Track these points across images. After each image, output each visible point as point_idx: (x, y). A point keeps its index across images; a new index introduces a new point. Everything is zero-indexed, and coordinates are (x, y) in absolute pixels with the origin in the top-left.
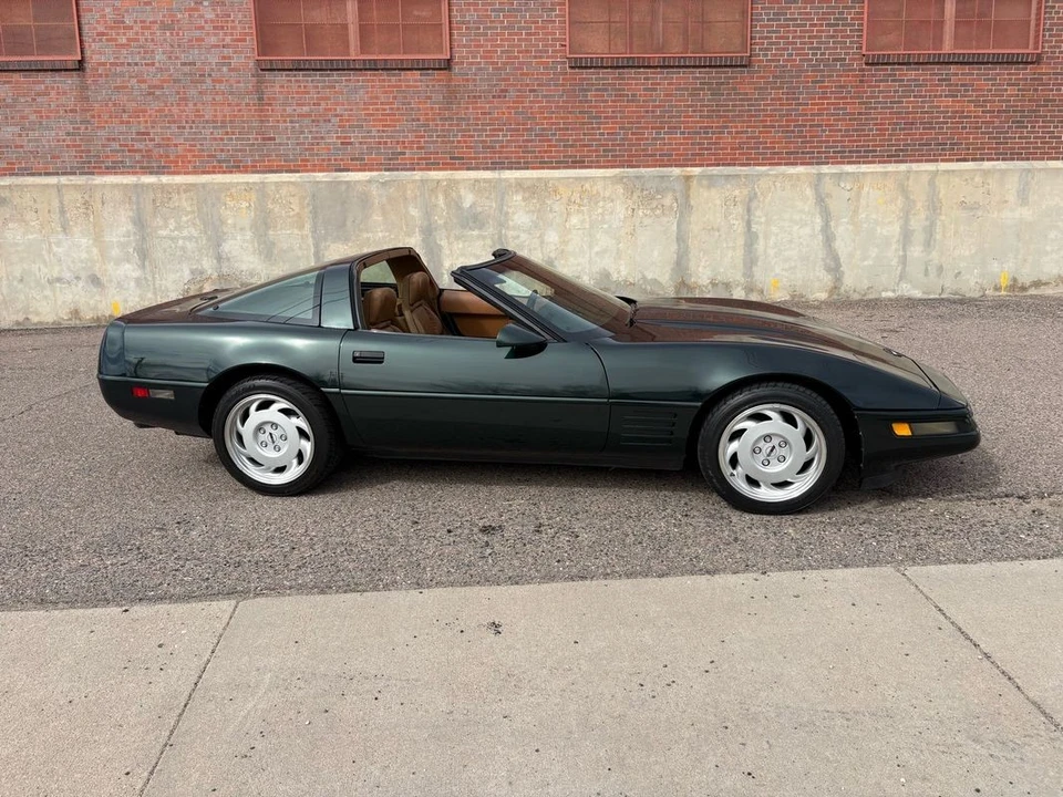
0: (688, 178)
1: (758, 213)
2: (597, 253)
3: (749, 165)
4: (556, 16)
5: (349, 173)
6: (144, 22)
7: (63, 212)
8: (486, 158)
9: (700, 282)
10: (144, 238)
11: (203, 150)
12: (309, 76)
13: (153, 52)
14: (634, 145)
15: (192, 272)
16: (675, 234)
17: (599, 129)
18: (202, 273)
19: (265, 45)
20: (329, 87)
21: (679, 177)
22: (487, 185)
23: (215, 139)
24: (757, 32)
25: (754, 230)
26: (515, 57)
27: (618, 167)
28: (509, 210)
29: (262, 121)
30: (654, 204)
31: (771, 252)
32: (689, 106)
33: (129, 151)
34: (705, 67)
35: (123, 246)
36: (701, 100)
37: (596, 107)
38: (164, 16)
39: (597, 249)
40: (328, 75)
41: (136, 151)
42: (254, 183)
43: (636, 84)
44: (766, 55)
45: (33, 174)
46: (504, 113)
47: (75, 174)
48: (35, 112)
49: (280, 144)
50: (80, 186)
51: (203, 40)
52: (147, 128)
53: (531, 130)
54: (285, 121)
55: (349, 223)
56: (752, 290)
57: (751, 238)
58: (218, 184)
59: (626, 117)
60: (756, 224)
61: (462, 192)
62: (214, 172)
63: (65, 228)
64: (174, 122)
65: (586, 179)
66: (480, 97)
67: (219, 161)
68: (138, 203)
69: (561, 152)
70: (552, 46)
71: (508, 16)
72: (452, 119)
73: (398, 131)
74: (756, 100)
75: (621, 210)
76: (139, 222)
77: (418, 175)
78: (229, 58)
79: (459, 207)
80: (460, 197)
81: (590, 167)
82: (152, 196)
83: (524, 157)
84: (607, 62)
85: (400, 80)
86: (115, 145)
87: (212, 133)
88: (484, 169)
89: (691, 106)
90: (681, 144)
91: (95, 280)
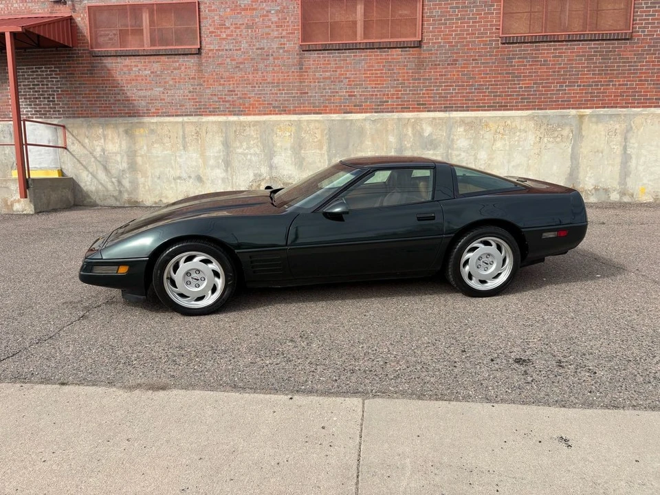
0: (582, 117)
1: (633, 141)
2: (513, 167)
3: (628, 107)
4: (494, 9)
5: (353, 115)
6: (237, 24)
7: (184, 138)
8: (441, 104)
9: (586, 188)
10: (228, 154)
11: (265, 101)
12: (332, 53)
13: (240, 42)
14: (543, 94)
15: (255, 175)
16: (569, 154)
17: (519, 84)
18: (260, 176)
19: (306, 36)
20: (343, 60)
21: (574, 116)
22: (441, 121)
23: (273, 94)
24: (638, 16)
25: (629, 152)
26: (465, 38)
27: (531, 109)
28: (455, 138)
29: (301, 82)
30: (556, 134)
31: (641, 168)
32: (585, 67)
33: (223, 101)
34: (598, 40)
35: (216, 158)
36: (594, 63)
37: (517, 69)
38: (248, 20)
39: (512, 164)
40: (343, 53)
41: (226, 101)
42: (294, 121)
43: (548, 53)
44: (644, 32)
45: (169, 116)
46: (454, 75)
47: (192, 115)
48: (173, 79)
49: (311, 96)
50: (195, 122)
51: (270, 34)
52: (234, 88)
53: (472, 85)
54: (315, 82)
55: (350, 146)
56: (625, 194)
57: (626, 158)
58: (273, 121)
59: (538, 76)
60: (631, 148)
61: (424, 126)
62: (270, 114)
63: (185, 148)
64: (250, 84)
65: (509, 117)
66: (439, 65)
67: (274, 107)
68: (226, 133)
69: (491, 99)
70: (490, 29)
71: (462, 11)
72: (420, 79)
73: (385, 88)
74: (635, 62)
75: (531, 138)
76: (226, 144)
77: (396, 115)
78: (284, 44)
79: (421, 135)
80: (422, 129)
81: (512, 110)
82: (234, 129)
83: (466, 104)
84: (528, 39)
85: (388, 55)
86: (216, 98)
87: (271, 90)
88: (439, 111)
89: (587, 67)
90: (578, 93)
91: (199, 179)
